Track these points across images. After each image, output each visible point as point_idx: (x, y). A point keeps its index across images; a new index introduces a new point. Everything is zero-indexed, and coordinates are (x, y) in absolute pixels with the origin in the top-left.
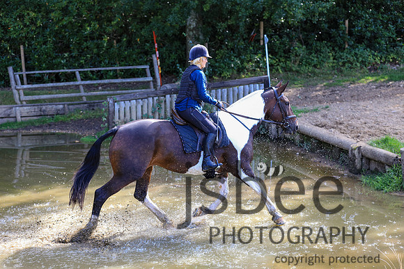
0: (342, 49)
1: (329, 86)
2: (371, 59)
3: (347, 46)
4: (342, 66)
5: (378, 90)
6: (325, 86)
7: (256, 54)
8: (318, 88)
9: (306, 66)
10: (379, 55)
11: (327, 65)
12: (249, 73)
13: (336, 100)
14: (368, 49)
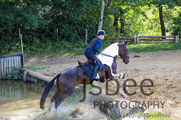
0: (55, 41)
1: (50, 57)
2: (68, 45)
3: (57, 40)
4: (55, 49)
5: (71, 59)
6: (48, 57)
7: (17, 43)
8: (45, 58)
9: (40, 48)
10: (71, 44)
11: (49, 48)
12: (14, 51)
13: (53, 63)
14: (67, 41)
